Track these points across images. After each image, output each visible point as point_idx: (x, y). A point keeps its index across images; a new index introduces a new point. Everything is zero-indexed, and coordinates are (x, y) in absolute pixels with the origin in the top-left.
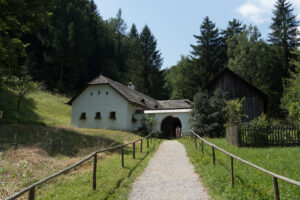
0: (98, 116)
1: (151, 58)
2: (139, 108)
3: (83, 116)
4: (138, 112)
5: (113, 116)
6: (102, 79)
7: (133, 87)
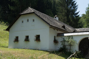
0: (27, 39)
1: (71, 5)
2: (60, 32)
3: (17, 40)
4: (59, 35)
5: (38, 38)
6: (30, 10)
7: (57, 19)
